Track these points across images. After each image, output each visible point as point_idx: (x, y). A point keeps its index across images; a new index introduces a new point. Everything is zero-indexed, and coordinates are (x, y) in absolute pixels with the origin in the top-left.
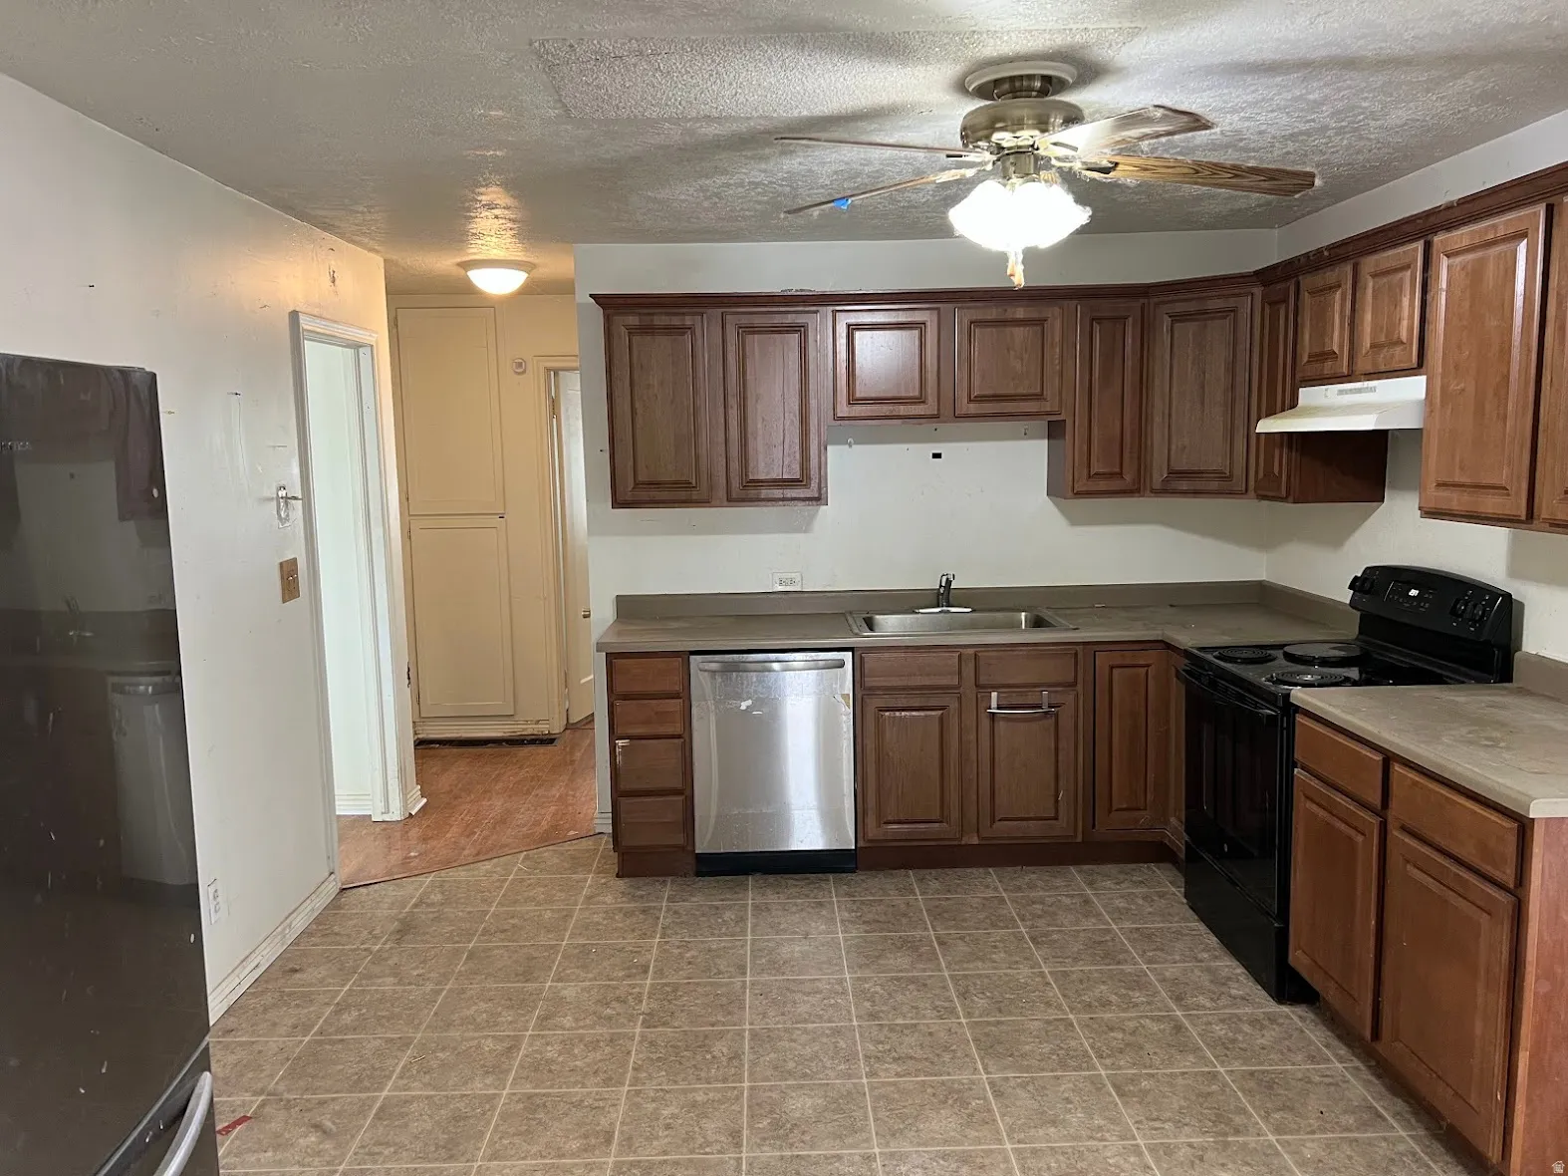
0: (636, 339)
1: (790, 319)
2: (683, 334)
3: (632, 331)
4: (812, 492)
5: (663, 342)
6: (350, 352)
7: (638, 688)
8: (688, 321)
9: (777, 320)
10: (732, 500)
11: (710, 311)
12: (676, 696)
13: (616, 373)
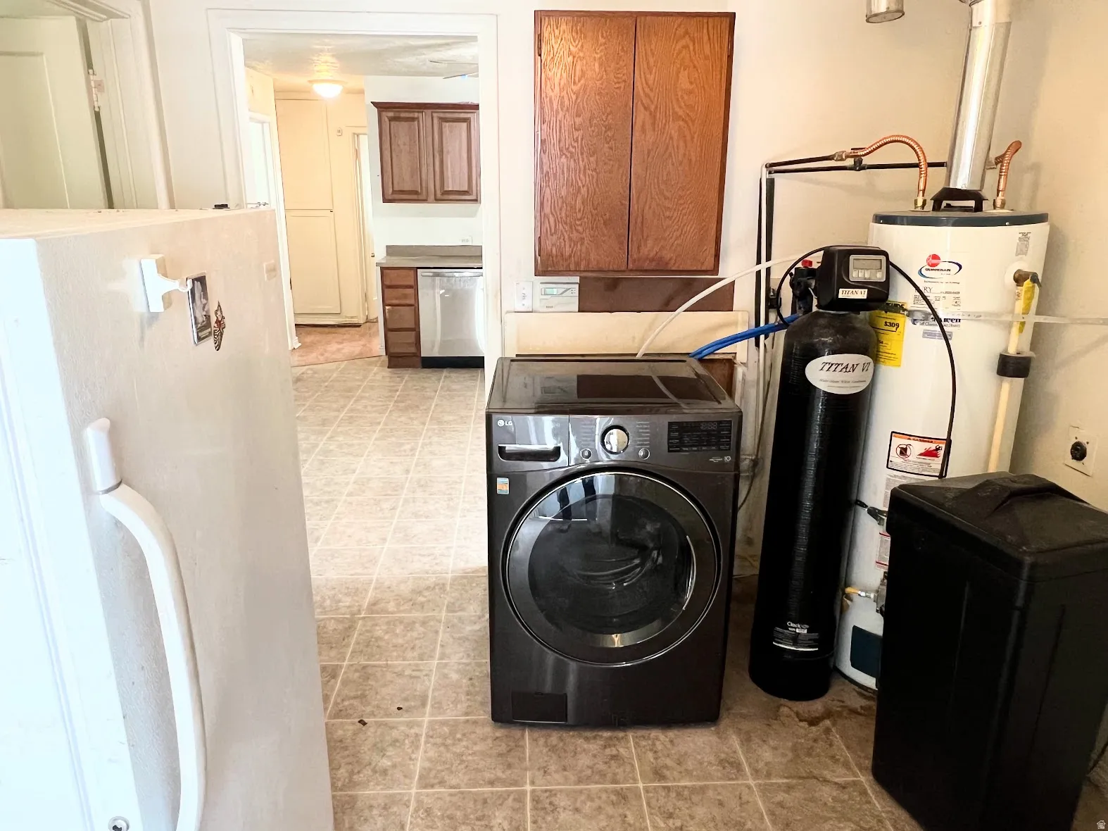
0: (392, 123)
1: (463, 116)
2: (414, 121)
3: (391, 119)
4: (473, 197)
5: (405, 124)
6: (260, 125)
7: (394, 283)
8: (416, 115)
9: (456, 115)
10: (437, 200)
11: (425, 111)
12: (411, 287)
13: (384, 138)
